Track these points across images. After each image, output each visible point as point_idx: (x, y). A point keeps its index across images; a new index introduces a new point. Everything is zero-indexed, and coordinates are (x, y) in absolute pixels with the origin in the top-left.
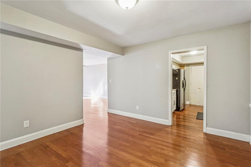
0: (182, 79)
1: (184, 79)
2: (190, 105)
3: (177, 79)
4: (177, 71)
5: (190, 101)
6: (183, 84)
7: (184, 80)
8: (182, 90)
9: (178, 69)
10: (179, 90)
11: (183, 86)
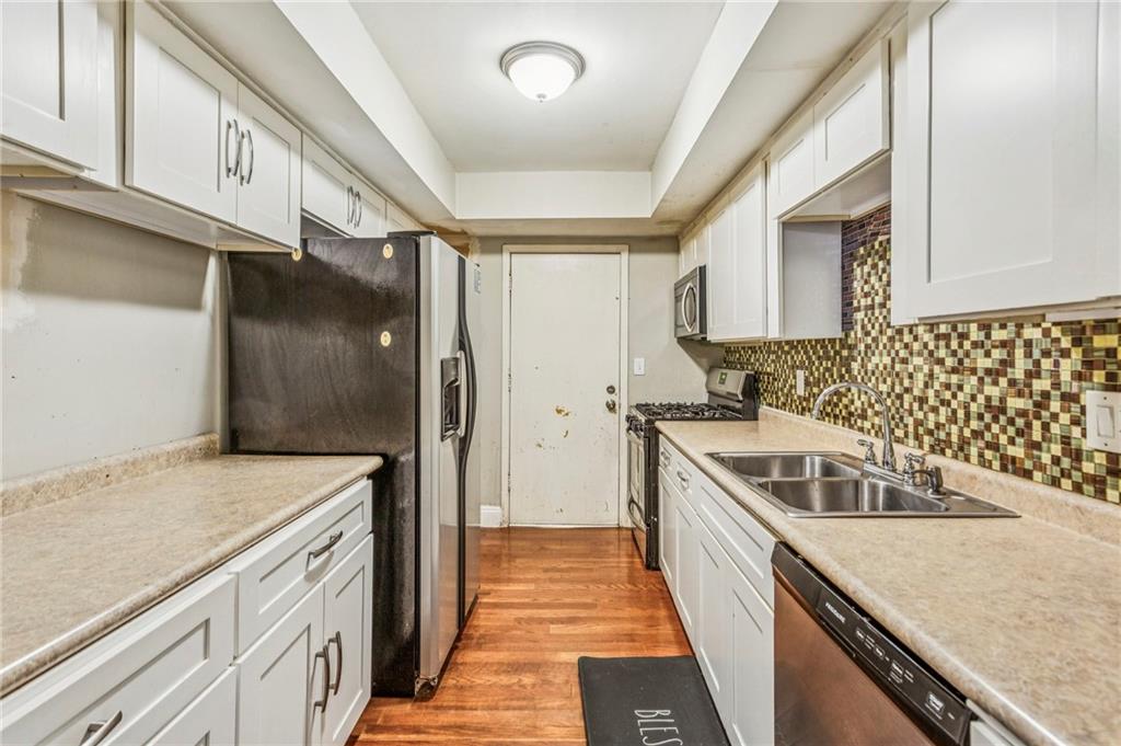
0: (438, 343)
1: (463, 342)
2: (507, 532)
3: (386, 339)
4: (388, 251)
5: (506, 506)
6: (450, 392)
7: (460, 355)
8: (437, 453)
9: (395, 238)
10: (412, 456)
11: (451, 416)
